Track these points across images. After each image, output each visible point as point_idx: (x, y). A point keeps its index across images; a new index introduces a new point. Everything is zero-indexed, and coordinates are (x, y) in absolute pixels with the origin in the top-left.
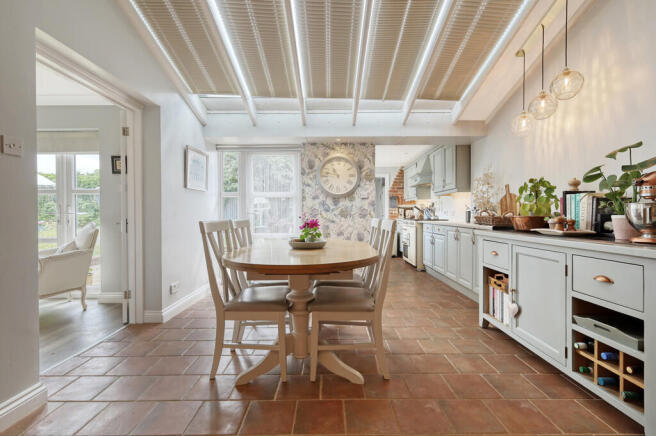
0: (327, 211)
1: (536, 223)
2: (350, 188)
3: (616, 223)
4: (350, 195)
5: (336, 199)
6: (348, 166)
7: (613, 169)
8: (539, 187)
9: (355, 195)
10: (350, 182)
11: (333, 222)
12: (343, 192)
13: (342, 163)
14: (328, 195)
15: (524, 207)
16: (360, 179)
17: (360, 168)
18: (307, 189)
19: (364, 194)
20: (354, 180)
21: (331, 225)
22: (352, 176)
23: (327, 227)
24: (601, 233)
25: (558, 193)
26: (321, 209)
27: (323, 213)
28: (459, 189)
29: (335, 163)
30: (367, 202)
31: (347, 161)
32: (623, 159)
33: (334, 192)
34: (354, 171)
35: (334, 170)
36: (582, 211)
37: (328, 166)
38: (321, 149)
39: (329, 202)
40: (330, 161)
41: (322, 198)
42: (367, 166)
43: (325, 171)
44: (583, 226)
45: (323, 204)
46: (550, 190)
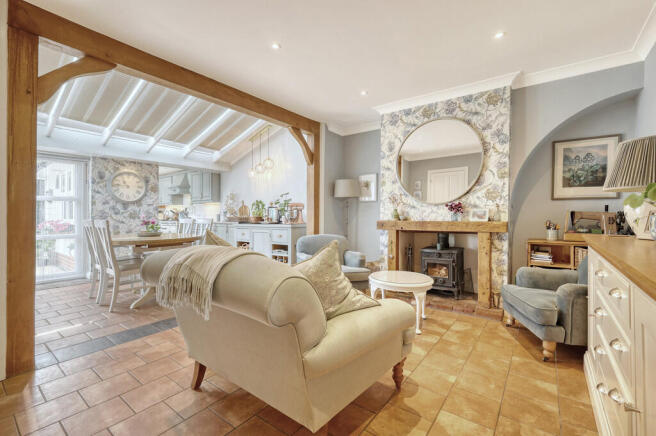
0: (116, 214)
1: (259, 220)
2: (139, 196)
3: (283, 219)
4: (138, 202)
5: (125, 205)
6: (136, 179)
7: (282, 201)
8: (259, 204)
9: (143, 202)
10: (139, 192)
11: (123, 222)
12: (132, 199)
13: (132, 177)
14: (118, 201)
15: (252, 214)
16: (147, 191)
17: (147, 182)
18: (97, 196)
19: (150, 201)
20: (143, 192)
21: (121, 226)
22: (141, 187)
23: (118, 227)
24: (279, 222)
25: (266, 207)
26: (111, 212)
27: (113, 216)
28: (213, 200)
29: (125, 177)
30: (151, 208)
31: (136, 176)
32: (284, 198)
33: (124, 199)
34: (143, 184)
35: (124, 182)
36: (274, 214)
37: (119, 178)
38: (112, 164)
39: (119, 207)
40: (121, 174)
41: (112, 203)
42: (152, 180)
43: (116, 183)
44: (275, 221)
45: (113, 208)
46: (263, 205)
